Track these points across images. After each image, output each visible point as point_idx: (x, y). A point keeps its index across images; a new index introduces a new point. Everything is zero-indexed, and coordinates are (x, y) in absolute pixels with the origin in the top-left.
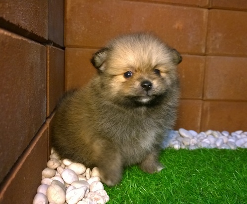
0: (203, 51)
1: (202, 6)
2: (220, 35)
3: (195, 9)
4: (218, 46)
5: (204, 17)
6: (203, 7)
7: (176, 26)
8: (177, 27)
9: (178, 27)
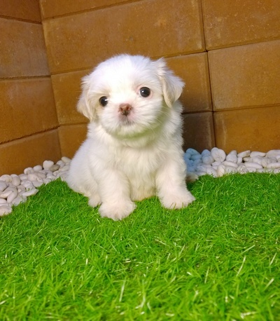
0: (200, 46)
2: (219, 20)
4: (219, 35)
5: (193, 2)
7: (158, 23)
8: (159, 25)
9: (161, 24)
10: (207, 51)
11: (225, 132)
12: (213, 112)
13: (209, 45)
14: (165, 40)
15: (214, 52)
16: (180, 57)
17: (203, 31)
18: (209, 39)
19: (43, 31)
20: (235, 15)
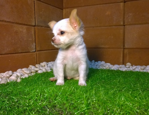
3: (116, 4)
5: (121, 7)
6: (120, 2)
9: (108, 14)
10: (124, 26)
11: (128, 57)
12: (124, 49)
13: (126, 23)
15: (127, 26)
16: (114, 27)
17: (124, 18)
18: (126, 21)
19: (63, 12)
20: (137, 13)
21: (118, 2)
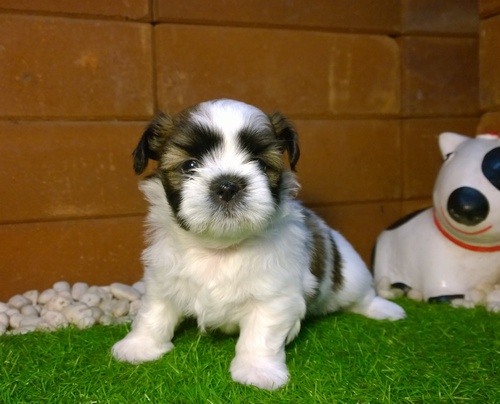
0: (150, 111)
1: (135, 18)
2: (182, 76)
3: (121, 23)
4: (180, 99)
5: (143, 41)
6: (137, 21)
7: (82, 61)
8: (84, 64)
9: (88, 64)
14: (92, 91)
16: (116, 123)
17: (155, 88)
20: (206, 75)
21: (127, 19)
